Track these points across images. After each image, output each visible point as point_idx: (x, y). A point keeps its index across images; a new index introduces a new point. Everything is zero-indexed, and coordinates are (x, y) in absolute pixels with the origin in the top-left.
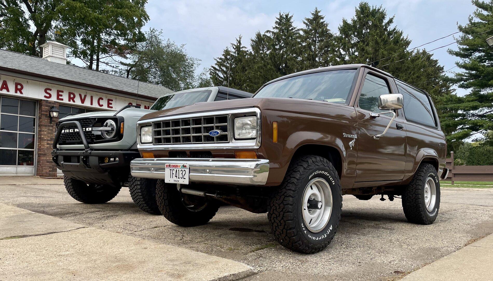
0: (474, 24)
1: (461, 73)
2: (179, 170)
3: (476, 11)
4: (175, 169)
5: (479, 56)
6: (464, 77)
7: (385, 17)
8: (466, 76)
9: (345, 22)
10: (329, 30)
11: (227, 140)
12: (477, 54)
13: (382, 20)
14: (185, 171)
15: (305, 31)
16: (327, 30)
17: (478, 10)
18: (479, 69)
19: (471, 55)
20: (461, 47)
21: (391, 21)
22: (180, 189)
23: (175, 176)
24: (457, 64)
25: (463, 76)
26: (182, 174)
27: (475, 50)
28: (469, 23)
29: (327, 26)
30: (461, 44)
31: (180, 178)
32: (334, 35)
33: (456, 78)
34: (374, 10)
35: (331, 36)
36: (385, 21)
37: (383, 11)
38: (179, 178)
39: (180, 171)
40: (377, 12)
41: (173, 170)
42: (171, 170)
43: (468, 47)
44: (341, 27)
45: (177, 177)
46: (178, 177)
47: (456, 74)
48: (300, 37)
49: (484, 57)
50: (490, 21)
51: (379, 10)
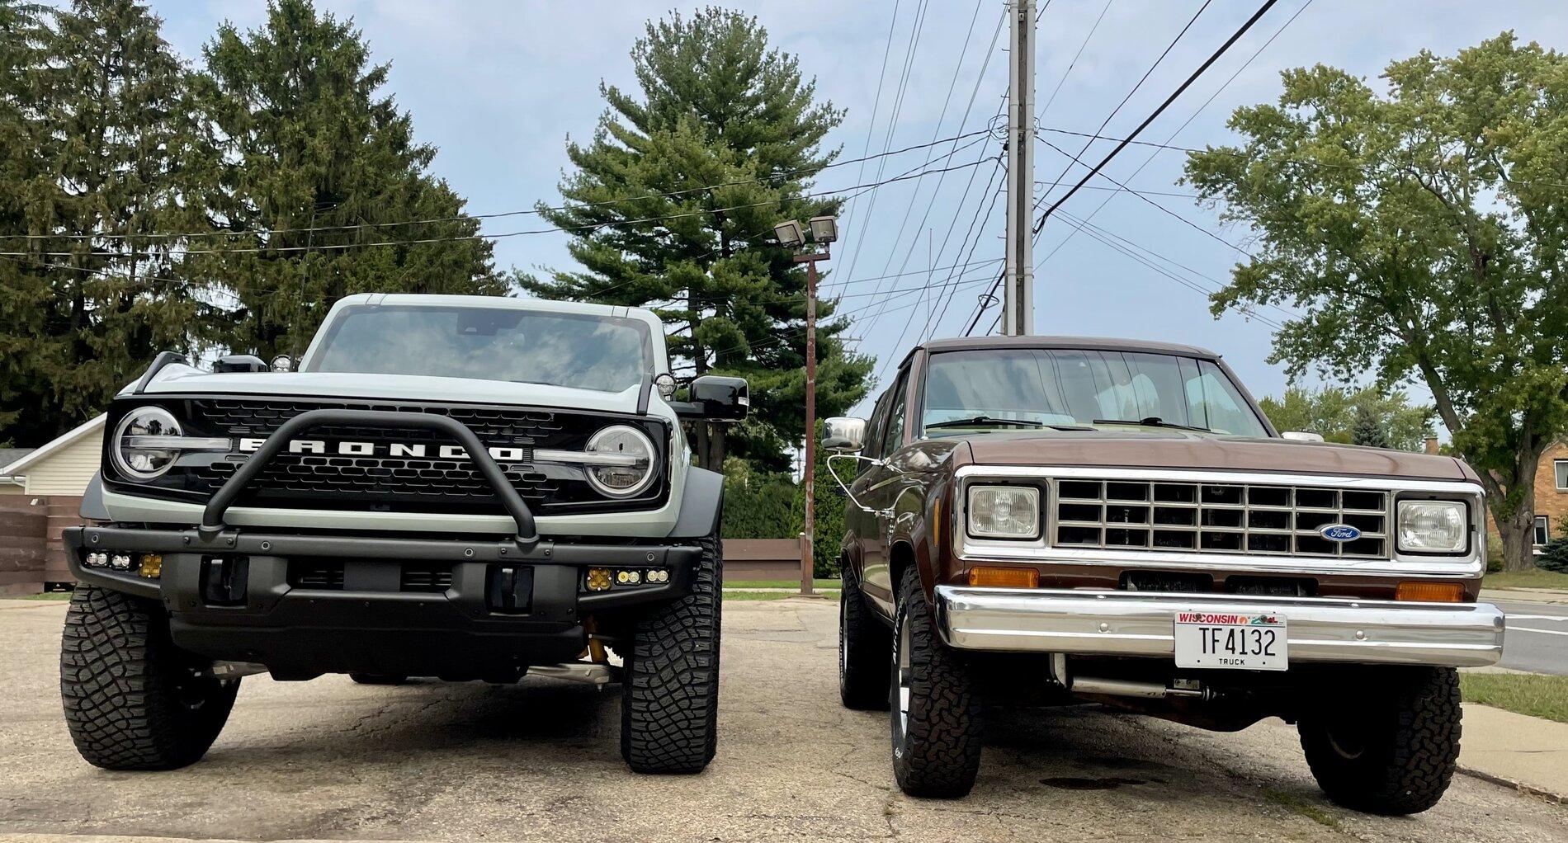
0: (608, 149)
1: (569, 275)
2: (1243, 631)
3: (604, 116)
4: (1227, 630)
5: (608, 235)
6: (575, 287)
7: (365, 58)
8: (580, 285)
9: (227, 33)
10: (165, 43)
11: (1382, 553)
12: (606, 230)
13: (355, 67)
14: (1270, 634)
15: (66, 22)
16: (155, 43)
17: (609, 113)
18: (625, 271)
19: (591, 231)
20: (573, 203)
21: (378, 76)
22: (1069, 681)
23: (1227, 648)
24: (572, 248)
25: (575, 283)
26: (1258, 641)
27: (605, 220)
28: (593, 143)
29: (156, 26)
30: (569, 194)
31: (1250, 653)
32: (184, 66)
33: (554, 286)
34: (327, 25)
35: (173, 66)
36: (365, 71)
37: (356, 38)
38: (1243, 653)
39: (1248, 631)
40: (336, 35)
41: (1214, 630)
42: (1204, 630)
43: (588, 208)
44: (216, 49)
45: (1233, 649)
46: (1239, 649)
47: (558, 275)
48: (44, 35)
49: (618, 240)
50: (648, 152)
51: (343, 30)
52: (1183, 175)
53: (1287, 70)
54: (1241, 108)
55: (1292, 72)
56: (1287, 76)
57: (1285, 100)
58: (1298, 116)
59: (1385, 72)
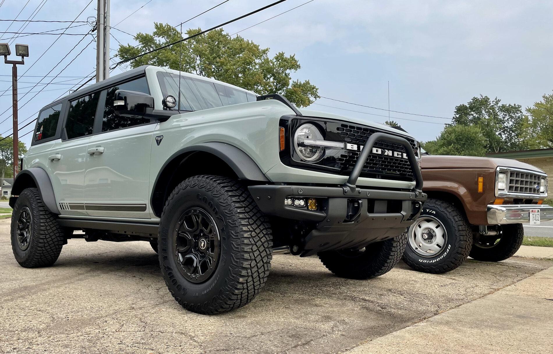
38: (536, 220)
41: (534, 214)
52: (118, 53)
53: (157, 23)
54: (140, 33)
55: (158, 24)
56: (157, 25)
57: (155, 33)
58: (159, 40)
59: (187, 32)
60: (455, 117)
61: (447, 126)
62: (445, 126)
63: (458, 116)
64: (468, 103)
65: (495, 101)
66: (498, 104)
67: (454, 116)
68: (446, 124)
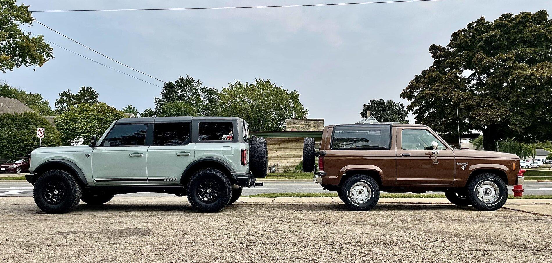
60: (163, 93)
61: (157, 100)
62: (155, 99)
63: (165, 92)
64: (175, 81)
65: (197, 82)
66: (199, 86)
67: (162, 91)
68: (156, 98)
